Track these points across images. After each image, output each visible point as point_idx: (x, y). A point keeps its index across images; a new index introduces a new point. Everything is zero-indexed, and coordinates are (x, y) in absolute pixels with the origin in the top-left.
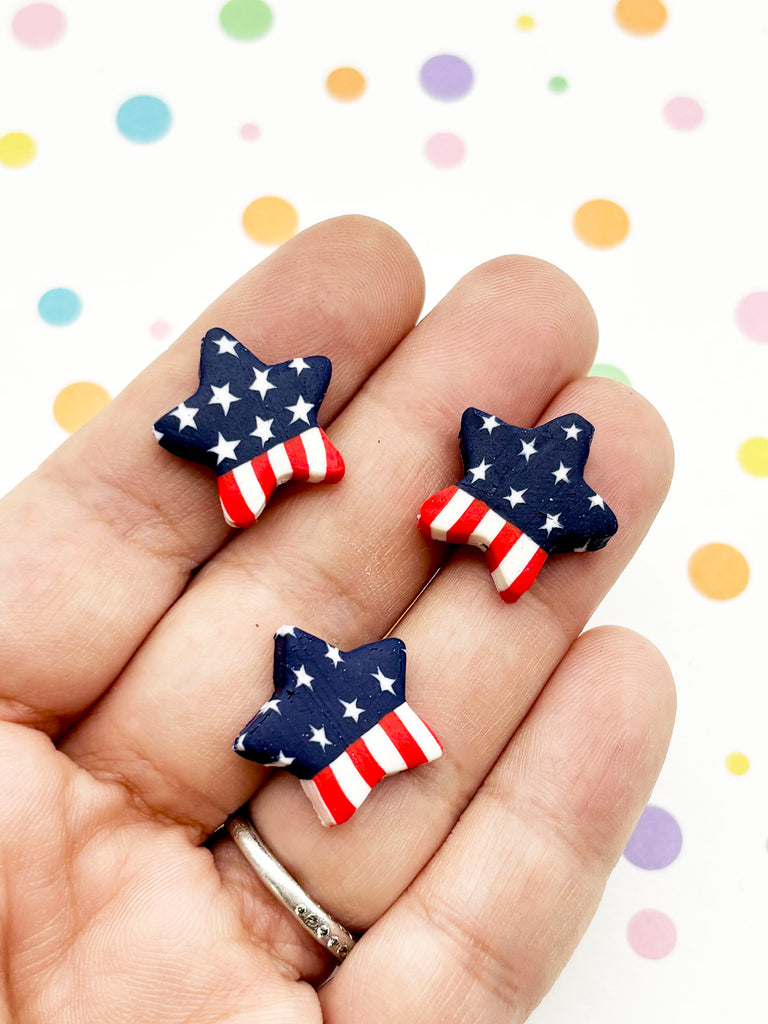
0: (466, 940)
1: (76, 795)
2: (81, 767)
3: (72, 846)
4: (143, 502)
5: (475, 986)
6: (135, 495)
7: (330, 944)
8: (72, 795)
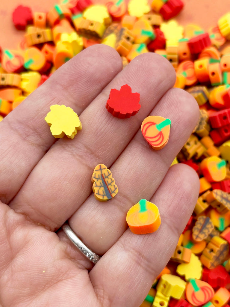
0: (136, 254)
1: (9, 216)
2: (11, 208)
3: (9, 233)
4: (31, 128)
5: (139, 267)
6: (28, 127)
7: (91, 259)
8: (8, 216)
